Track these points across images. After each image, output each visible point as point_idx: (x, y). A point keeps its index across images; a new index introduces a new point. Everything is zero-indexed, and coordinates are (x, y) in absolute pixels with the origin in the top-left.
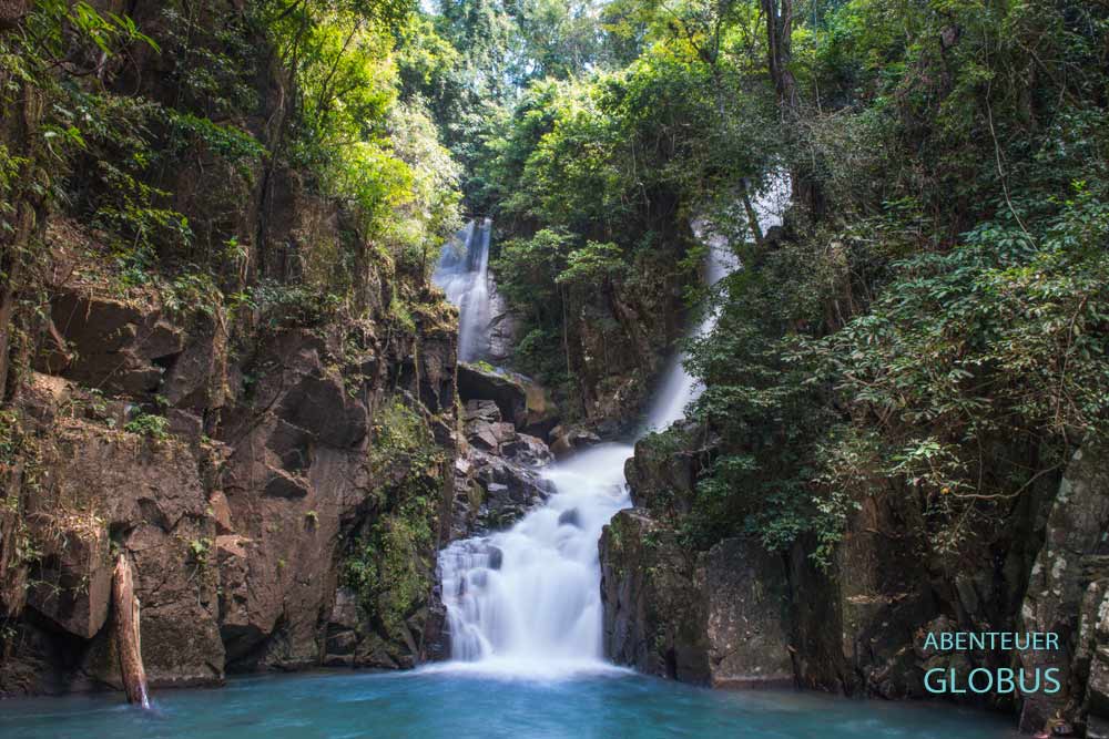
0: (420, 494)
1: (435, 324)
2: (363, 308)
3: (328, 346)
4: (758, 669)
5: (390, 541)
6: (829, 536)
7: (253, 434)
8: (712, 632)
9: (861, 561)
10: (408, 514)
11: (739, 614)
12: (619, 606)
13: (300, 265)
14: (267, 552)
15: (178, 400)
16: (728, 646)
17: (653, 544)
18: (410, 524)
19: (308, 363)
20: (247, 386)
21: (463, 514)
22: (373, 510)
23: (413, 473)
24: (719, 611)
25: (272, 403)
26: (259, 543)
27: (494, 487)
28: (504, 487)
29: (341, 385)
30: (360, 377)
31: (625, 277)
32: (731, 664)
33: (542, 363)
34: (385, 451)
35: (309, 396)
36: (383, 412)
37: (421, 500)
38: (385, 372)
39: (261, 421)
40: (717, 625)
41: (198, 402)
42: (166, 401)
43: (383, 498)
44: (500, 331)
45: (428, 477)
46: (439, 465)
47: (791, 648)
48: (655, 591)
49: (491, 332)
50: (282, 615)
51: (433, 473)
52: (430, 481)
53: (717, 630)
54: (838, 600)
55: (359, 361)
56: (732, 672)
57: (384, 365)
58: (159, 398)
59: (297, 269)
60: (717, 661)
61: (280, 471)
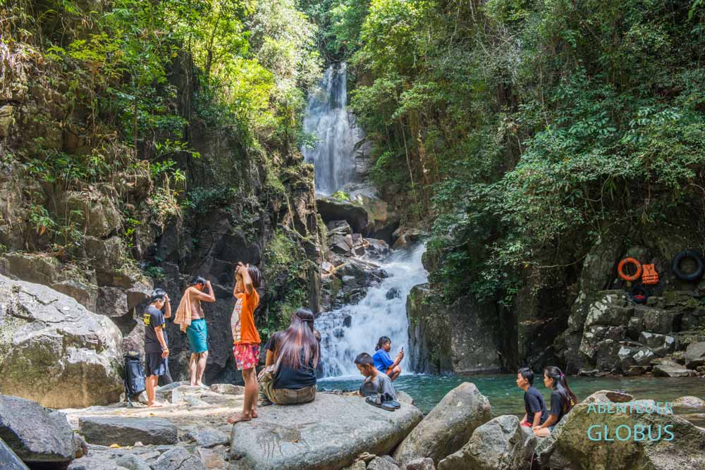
0: (296, 288)
1: (299, 179)
2: (249, 190)
3: (233, 216)
4: (480, 365)
5: (281, 316)
6: (512, 290)
7: (201, 268)
8: (453, 347)
9: (529, 303)
10: (291, 300)
11: (468, 338)
12: (416, 341)
13: (212, 174)
14: (218, 327)
15: (165, 258)
16: (463, 354)
17: (427, 303)
18: (292, 306)
19: (224, 227)
20: (195, 244)
21: (327, 297)
22: (270, 300)
23: (291, 277)
24: (458, 336)
25: (209, 251)
26: (213, 323)
27: (346, 278)
28: (352, 277)
29: (243, 236)
30: (253, 230)
31: (447, 105)
32: (464, 363)
33: (394, 177)
34: (273, 266)
35: (228, 244)
36: (270, 244)
37: (297, 291)
38: (269, 219)
39: (205, 261)
40: (456, 343)
41: (174, 256)
42: (159, 259)
43: (275, 293)
44: (362, 154)
45: (300, 278)
46: (305, 270)
47: (499, 352)
48: (430, 329)
49: (355, 155)
50: (229, 358)
51: (303, 276)
52: (301, 280)
53: (457, 346)
54: (516, 324)
55: (251, 221)
56: (465, 367)
57: (267, 216)
58: (156, 258)
59: (211, 176)
60: (457, 362)
61: (218, 285)
